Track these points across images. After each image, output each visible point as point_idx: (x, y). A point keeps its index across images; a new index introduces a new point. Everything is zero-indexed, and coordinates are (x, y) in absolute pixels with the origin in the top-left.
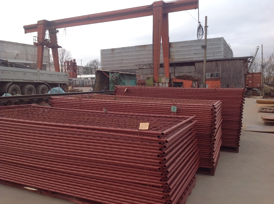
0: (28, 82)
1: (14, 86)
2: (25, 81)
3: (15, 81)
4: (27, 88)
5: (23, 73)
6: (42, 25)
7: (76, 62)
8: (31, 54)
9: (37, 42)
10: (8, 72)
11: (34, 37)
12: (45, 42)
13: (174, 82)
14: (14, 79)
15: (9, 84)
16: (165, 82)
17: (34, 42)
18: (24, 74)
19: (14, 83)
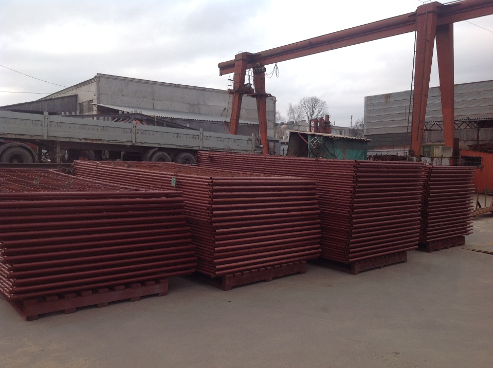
0: (183, 148)
1: (160, 153)
2: (179, 148)
3: (162, 146)
4: (182, 157)
5: (176, 135)
6: (241, 61)
7: (330, 120)
8: (246, 108)
9: (232, 88)
10: (151, 133)
11: (229, 81)
12: (243, 88)
13: (463, 157)
14: (161, 143)
15: (153, 150)
16: (440, 155)
17: (229, 88)
18: (177, 137)
19: (161, 149)
